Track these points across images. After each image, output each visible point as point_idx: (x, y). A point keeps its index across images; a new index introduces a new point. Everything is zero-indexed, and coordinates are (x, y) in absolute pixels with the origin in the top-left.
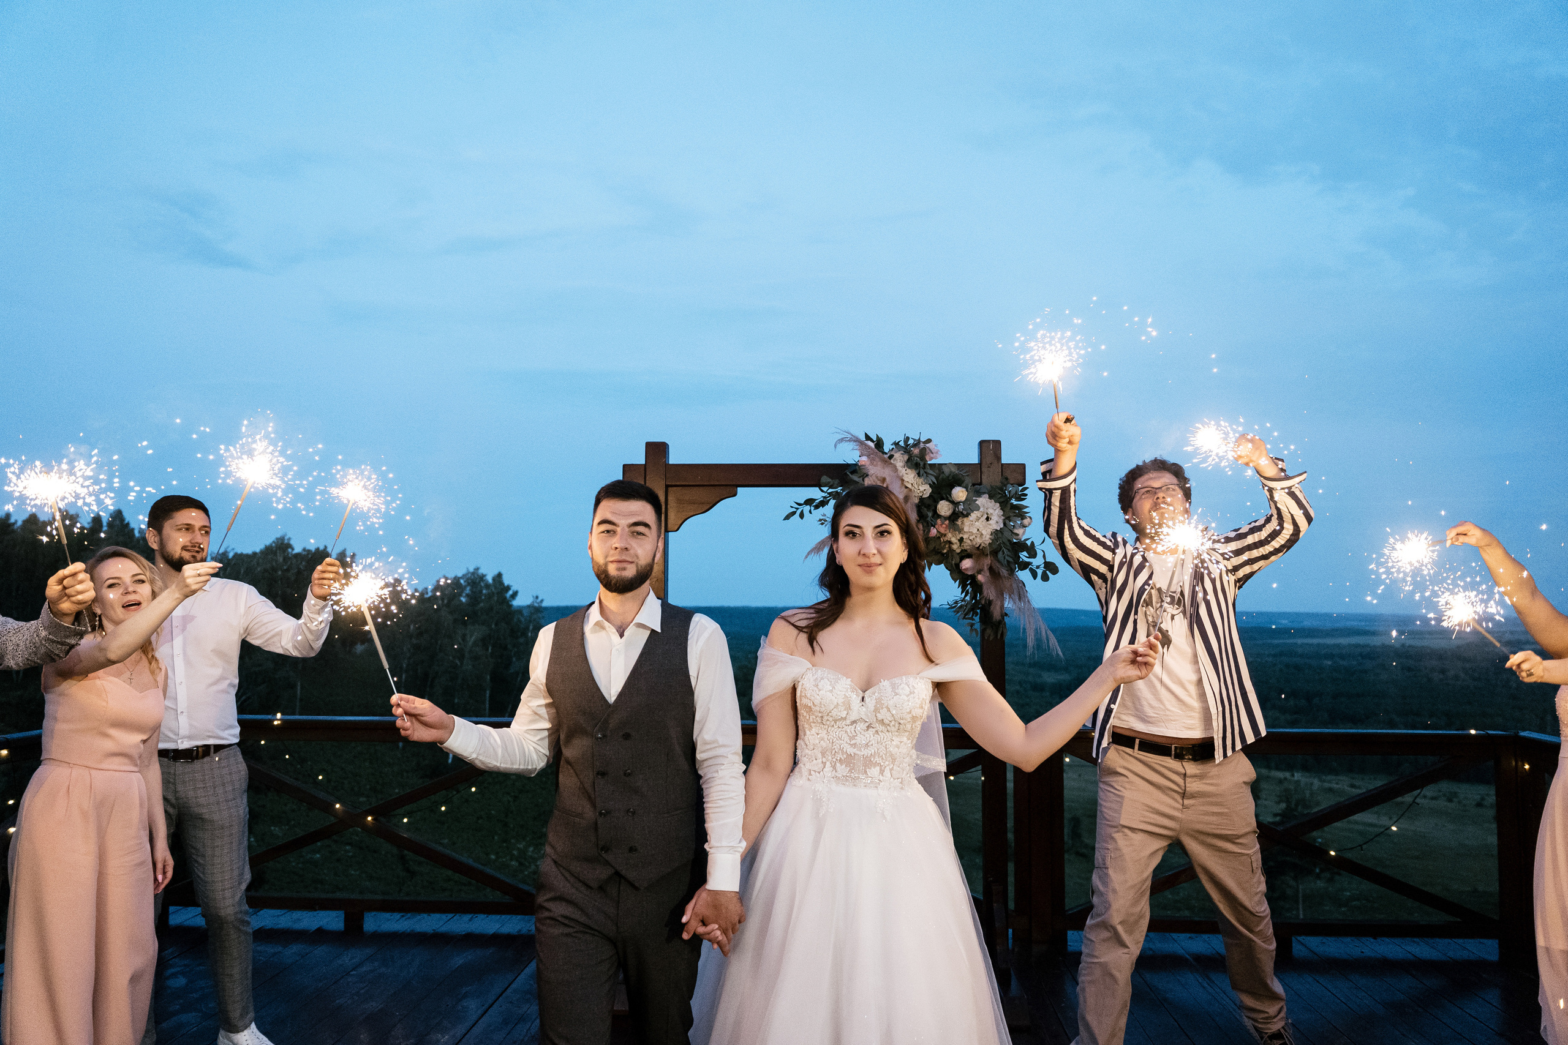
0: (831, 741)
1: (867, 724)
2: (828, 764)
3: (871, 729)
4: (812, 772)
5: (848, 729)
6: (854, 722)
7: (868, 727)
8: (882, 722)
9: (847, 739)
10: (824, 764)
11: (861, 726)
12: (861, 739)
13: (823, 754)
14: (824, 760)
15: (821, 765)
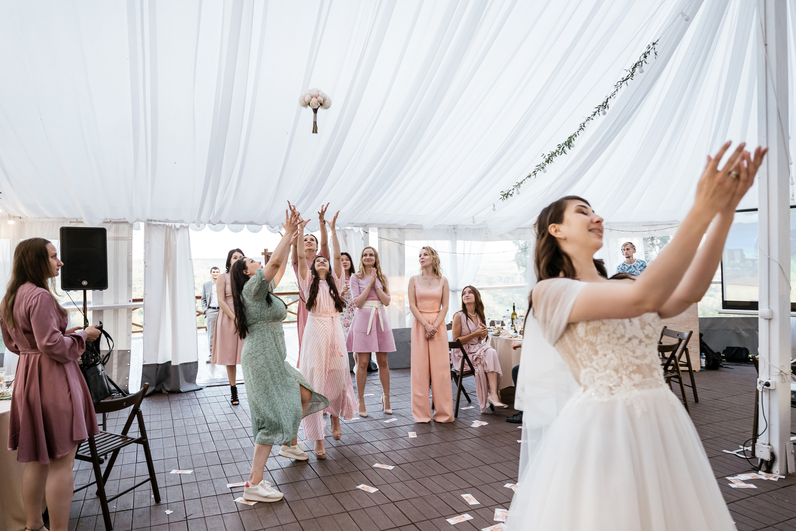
0: (619, 358)
1: (638, 340)
2: (624, 377)
3: (642, 344)
4: (613, 388)
5: (629, 345)
6: (630, 339)
7: (641, 341)
8: (647, 336)
9: (631, 354)
10: (621, 378)
11: (635, 342)
12: (639, 352)
13: (616, 371)
14: (620, 375)
15: (619, 380)
